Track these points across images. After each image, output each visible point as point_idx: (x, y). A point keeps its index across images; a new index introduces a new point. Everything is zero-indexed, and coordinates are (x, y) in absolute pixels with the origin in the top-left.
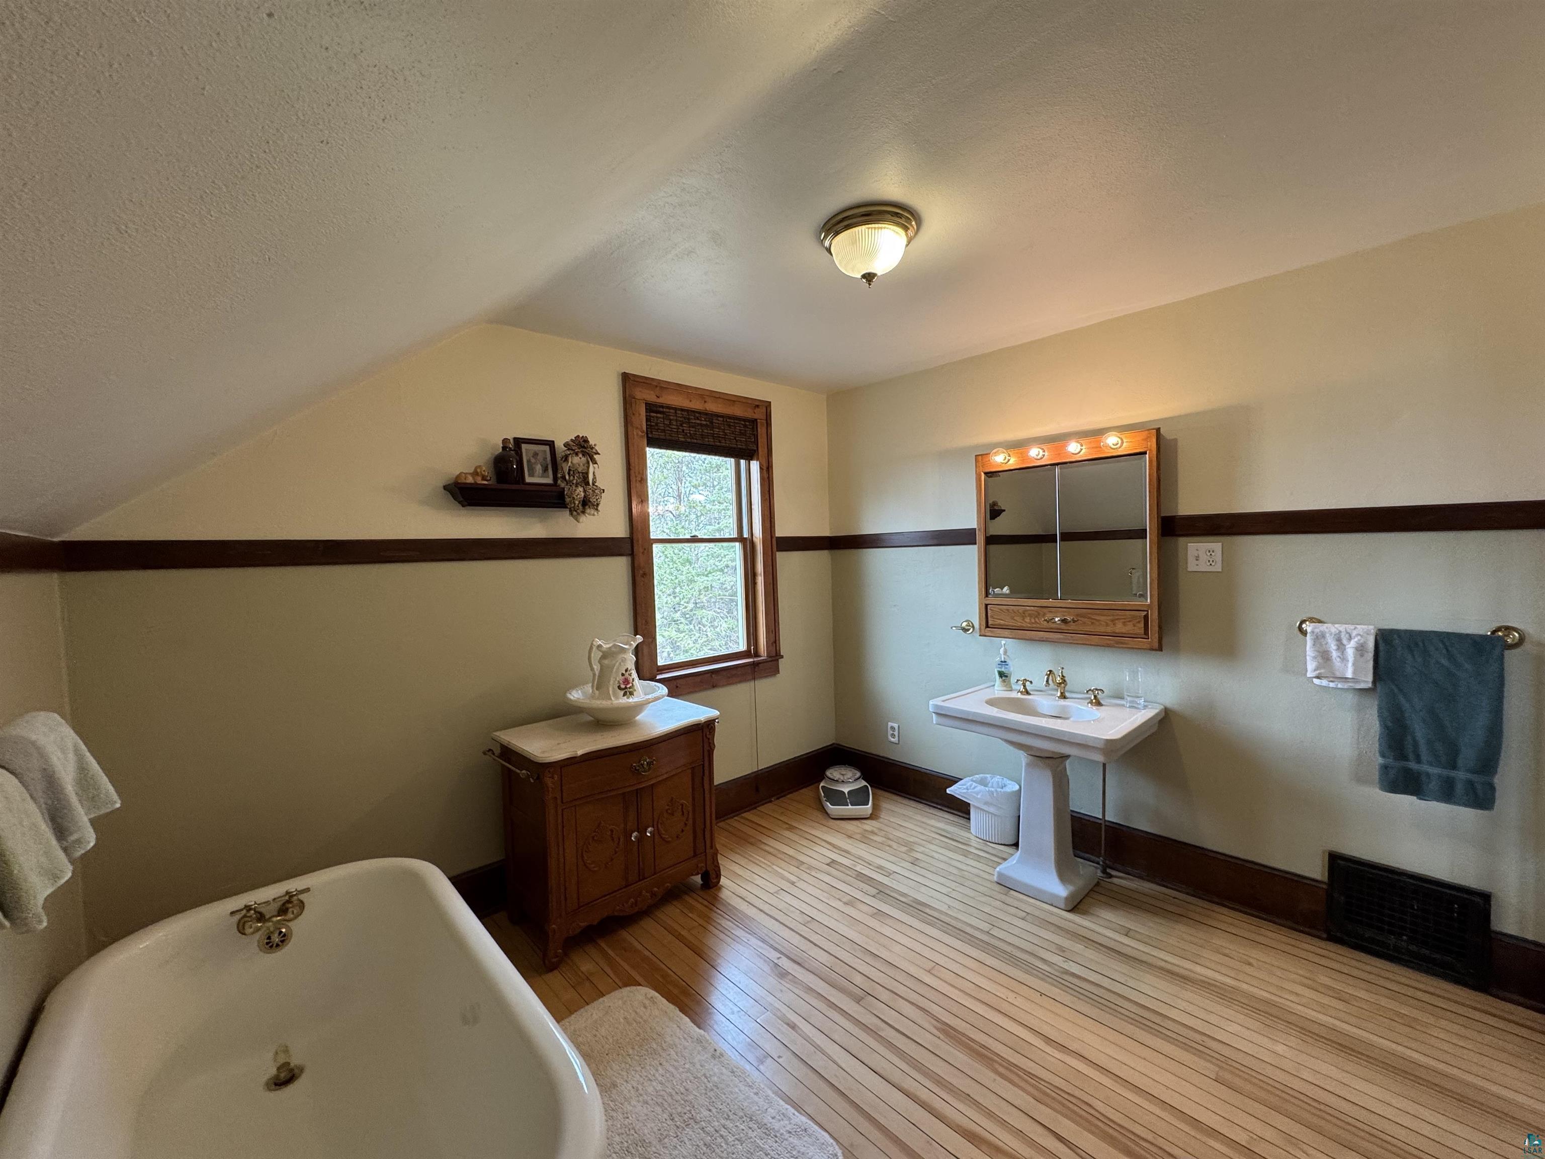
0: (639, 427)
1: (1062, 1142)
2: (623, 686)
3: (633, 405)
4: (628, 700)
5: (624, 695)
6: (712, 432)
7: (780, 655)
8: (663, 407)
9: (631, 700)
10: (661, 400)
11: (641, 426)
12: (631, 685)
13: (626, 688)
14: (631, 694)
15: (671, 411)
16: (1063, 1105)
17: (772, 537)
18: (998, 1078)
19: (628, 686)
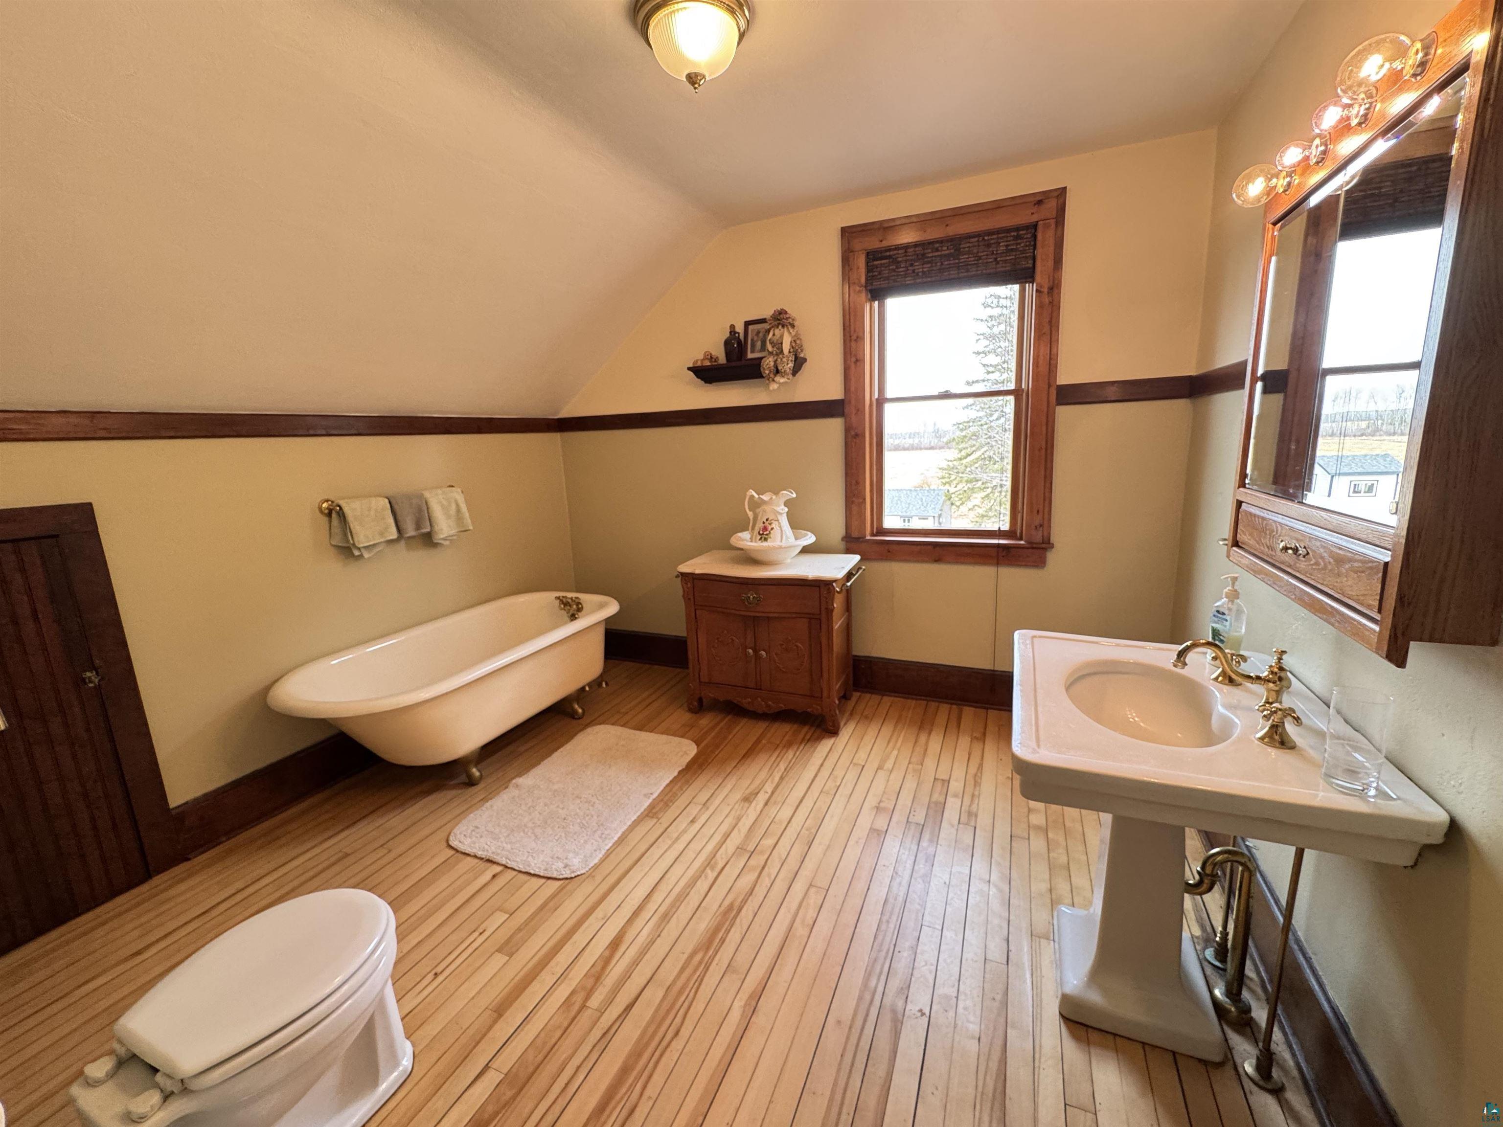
0: (857, 281)
1: (625, 1010)
2: (761, 532)
3: (851, 259)
4: (762, 544)
5: (761, 539)
6: (957, 261)
7: (1049, 543)
8: (890, 250)
9: (765, 544)
10: (885, 244)
11: (859, 280)
12: (768, 532)
13: (763, 534)
14: (766, 540)
15: (900, 252)
16: (668, 1012)
17: (1049, 386)
18: (686, 956)
19: (765, 533)
